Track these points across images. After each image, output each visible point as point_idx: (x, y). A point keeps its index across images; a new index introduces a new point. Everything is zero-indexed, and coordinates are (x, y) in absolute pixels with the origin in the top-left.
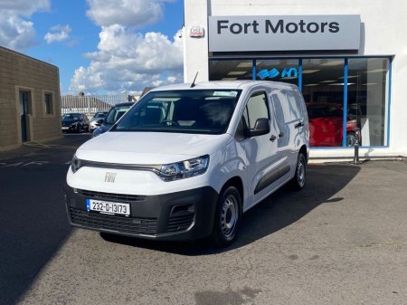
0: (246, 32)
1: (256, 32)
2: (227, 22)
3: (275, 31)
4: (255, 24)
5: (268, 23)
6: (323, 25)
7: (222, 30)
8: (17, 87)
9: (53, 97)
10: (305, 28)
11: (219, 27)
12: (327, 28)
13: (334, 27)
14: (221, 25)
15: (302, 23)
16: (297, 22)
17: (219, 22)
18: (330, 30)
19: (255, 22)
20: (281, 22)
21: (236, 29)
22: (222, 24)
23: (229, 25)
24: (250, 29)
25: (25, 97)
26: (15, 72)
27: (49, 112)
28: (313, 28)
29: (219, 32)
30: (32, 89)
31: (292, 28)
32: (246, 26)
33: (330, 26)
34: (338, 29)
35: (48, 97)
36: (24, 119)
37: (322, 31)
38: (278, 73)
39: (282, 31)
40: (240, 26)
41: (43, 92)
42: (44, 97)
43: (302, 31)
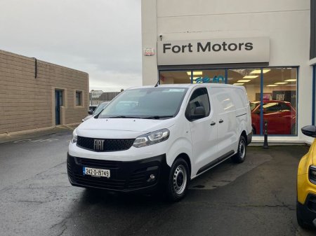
0: (183, 51)
1: (190, 51)
2: (170, 45)
3: (204, 50)
4: (190, 46)
5: (199, 45)
6: (240, 45)
8: (53, 88)
10: (226, 47)
11: (165, 49)
12: (243, 47)
13: (249, 46)
14: (165, 47)
15: (224, 44)
16: (221, 44)
17: (164, 45)
18: (246, 49)
19: (190, 44)
20: (209, 44)
22: (167, 47)
23: (171, 47)
24: (187, 49)
26: (53, 78)
27: (79, 104)
28: (233, 47)
29: (164, 52)
30: (66, 89)
31: (217, 48)
32: (183, 47)
33: (246, 45)
34: (252, 48)
35: (79, 94)
36: (58, 109)
37: (240, 49)
39: (209, 50)
40: (179, 48)
41: (75, 90)
42: (75, 94)
43: (225, 50)
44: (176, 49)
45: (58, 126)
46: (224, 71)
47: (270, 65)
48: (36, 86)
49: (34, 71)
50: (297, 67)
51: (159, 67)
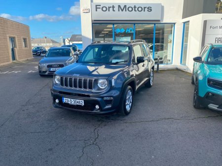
0: (109, 11)
1: (114, 11)
2: (100, 5)
3: (122, 10)
4: (113, 7)
5: (119, 6)
6: (145, 8)
7: (98, 9)
8: (8, 35)
9: (27, 40)
10: (136, 9)
11: (97, 8)
13: (150, 9)
15: (135, 7)
16: (133, 7)
17: (96, 6)
18: (148, 11)
19: (113, 6)
20: (125, 6)
21: (104, 9)
22: (98, 7)
23: (101, 7)
24: (111, 9)
25: (13, 40)
26: (6, 28)
27: (26, 47)
28: (140, 9)
29: (96, 11)
30: (16, 36)
31: (130, 9)
32: (109, 8)
33: (148, 8)
35: (25, 40)
36: (13, 50)
37: (144, 11)
38: (124, 30)
39: (126, 11)
41: (22, 37)
42: (22, 39)
43: (135, 11)
45: (14, 61)
47: (161, 22)
51: (93, 21)
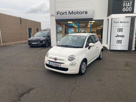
1: (66, 14)
3: (71, 14)
4: (66, 12)
5: (69, 12)
6: (83, 12)
8: (28, 27)
9: (39, 29)
10: (78, 13)
11: (57, 13)
12: (84, 13)
13: (86, 13)
14: (58, 13)
16: (77, 12)
17: (57, 12)
18: (85, 14)
20: (72, 12)
23: (60, 13)
24: (65, 14)
25: (30, 30)
28: (81, 13)
29: (57, 15)
31: (75, 13)
32: (64, 13)
33: (85, 12)
34: (87, 13)
36: (30, 35)
37: (83, 14)
39: (73, 14)
40: (62, 13)
42: (36, 29)
44: (61, 14)
46: (78, 21)
47: (94, 19)
48: (21, 27)
49: (20, 22)
50: (103, 20)
51: (56, 20)
